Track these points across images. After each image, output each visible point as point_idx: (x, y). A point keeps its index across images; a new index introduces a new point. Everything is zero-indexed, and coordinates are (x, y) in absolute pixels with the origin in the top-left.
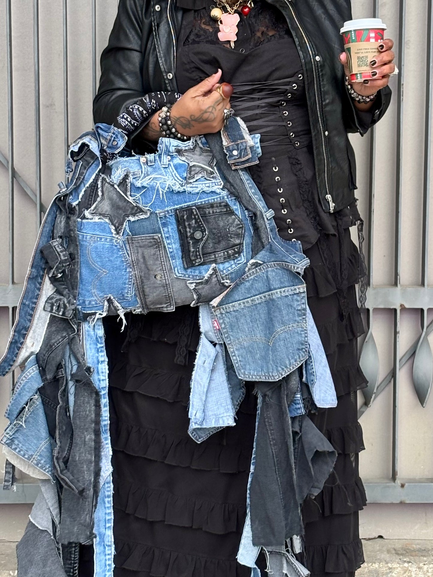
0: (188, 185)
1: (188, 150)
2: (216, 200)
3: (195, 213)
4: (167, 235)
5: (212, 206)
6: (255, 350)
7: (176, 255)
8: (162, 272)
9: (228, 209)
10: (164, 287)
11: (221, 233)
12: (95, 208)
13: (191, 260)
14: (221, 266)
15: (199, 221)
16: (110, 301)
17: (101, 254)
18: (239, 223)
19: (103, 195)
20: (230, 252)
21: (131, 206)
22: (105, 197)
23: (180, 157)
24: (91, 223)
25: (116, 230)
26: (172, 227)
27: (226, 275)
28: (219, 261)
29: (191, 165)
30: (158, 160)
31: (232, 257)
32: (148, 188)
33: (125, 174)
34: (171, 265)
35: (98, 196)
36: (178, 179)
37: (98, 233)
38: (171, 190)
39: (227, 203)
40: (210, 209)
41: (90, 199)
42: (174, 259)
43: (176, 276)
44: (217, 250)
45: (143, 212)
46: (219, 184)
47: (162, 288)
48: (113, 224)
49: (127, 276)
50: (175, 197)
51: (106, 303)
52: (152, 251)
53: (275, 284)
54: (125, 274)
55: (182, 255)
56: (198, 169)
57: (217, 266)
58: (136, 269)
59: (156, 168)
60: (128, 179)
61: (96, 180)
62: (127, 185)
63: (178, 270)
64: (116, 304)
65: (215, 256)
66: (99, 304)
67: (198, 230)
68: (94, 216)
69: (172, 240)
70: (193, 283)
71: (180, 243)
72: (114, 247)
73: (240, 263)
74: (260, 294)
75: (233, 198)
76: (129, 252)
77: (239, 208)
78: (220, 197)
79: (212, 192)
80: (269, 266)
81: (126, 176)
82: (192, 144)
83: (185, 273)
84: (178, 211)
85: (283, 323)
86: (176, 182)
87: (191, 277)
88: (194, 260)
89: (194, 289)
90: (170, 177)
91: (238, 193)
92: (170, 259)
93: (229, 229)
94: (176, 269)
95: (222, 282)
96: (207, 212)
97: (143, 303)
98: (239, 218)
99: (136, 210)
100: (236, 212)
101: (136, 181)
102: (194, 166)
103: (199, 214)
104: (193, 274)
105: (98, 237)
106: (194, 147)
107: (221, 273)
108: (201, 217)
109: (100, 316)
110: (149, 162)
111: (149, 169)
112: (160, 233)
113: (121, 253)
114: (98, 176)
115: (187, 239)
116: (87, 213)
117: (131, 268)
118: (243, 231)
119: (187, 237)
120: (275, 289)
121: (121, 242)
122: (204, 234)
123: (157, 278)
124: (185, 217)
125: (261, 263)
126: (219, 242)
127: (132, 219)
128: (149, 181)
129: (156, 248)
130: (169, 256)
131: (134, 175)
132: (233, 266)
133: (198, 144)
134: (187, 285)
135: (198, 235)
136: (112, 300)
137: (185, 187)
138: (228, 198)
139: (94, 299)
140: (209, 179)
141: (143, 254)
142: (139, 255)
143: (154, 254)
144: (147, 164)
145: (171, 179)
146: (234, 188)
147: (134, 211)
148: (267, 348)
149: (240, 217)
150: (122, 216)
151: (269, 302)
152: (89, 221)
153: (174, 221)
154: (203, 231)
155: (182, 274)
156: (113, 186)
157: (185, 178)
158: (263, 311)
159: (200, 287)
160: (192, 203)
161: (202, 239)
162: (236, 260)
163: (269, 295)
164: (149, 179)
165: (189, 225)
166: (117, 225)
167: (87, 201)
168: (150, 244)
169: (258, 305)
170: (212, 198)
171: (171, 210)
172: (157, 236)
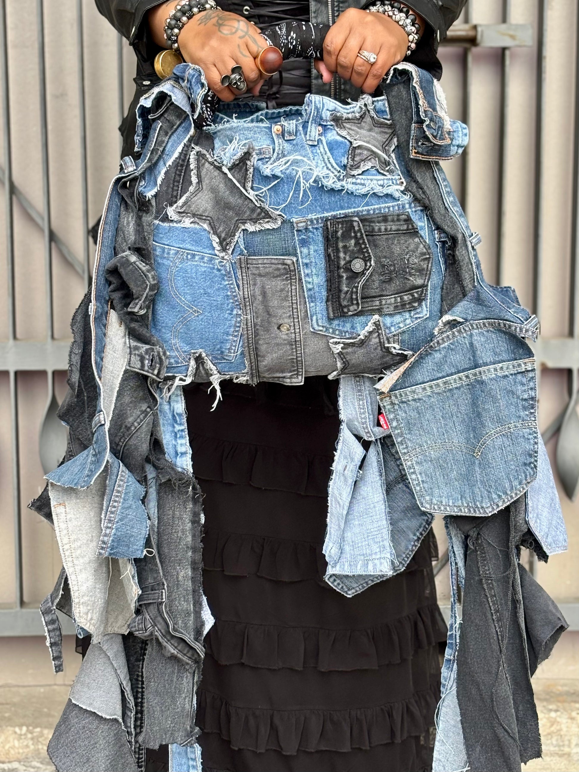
0: (350, 180)
1: (352, 119)
2: (391, 209)
3: (356, 228)
4: (305, 261)
5: (385, 219)
6: (449, 465)
7: (317, 294)
8: (292, 320)
9: (410, 227)
10: (292, 345)
11: (394, 265)
12: (185, 203)
13: (340, 305)
14: (388, 320)
15: (361, 241)
16: (199, 360)
17: (193, 283)
18: (425, 250)
19: (200, 182)
20: (406, 298)
21: (251, 205)
22: (204, 187)
23: (338, 130)
24: (177, 228)
25: (221, 243)
26: (316, 248)
27: (394, 336)
28: (386, 311)
29: (355, 145)
30: (302, 132)
31: (407, 306)
32: (282, 179)
33: (246, 150)
34: (307, 311)
35: (191, 183)
36: (333, 167)
37: (188, 246)
38: (320, 185)
39: (408, 216)
40: (383, 224)
41: (176, 188)
42: (312, 302)
43: (313, 328)
44: (384, 293)
45: (271, 217)
46: (398, 182)
47: (288, 347)
48: (215, 233)
49: (233, 322)
50: (326, 198)
51: (193, 363)
52: (279, 284)
53: (485, 356)
54: (229, 318)
55: (328, 297)
56: (366, 154)
57: (381, 319)
58: (249, 311)
59: (297, 144)
60: (249, 160)
61: (184, 156)
62: (247, 170)
63: (317, 320)
64: (210, 365)
65: (381, 302)
66: (182, 363)
67: (357, 258)
68: (183, 217)
69: (314, 270)
70: (339, 343)
71: (326, 276)
72: (215, 271)
73: (420, 318)
74: (459, 372)
75: (419, 208)
76: (240, 283)
77: (426, 226)
78: (398, 205)
79: (387, 195)
80: (475, 327)
81: (247, 155)
82: (359, 110)
83: (328, 326)
84: (329, 223)
86: (328, 172)
87: (337, 332)
88: (345, 306)
89: (340, 354)
90: (319, 162)
91: (429, 200)
92: (307, 300)
93: (408, 260)
94: (314, 318)
95: (387, 345)
96: (376, 228)
97: (254, 367)
98: (425, 242)
99: (259, 214)
100: (422, 233)
101: (263, 164)
102: (359, 147)
103: (363, 231)
104: (341, 328)
105: (188, 254)
106: (361, 116)
107: (387, 331)
108: (366, 235)
109: (181, 382)
110: (286, 135)
111: (286, 145)
112: (296, 255)
113: (227, 283)
114: (188, 147)
115: (337, 270)
116: (171, 211)
117: (240, 309)
118: (430, 265)
119: (339, 268)
120: (486, 364)
121: (227, 265)
122: (368, 264)
123: (282, 329)
124: (339, 234)
125: (462, 320)
126: (391, 280)
127: (251, 227)
128: (284, 167)
129: (287, 279)
130: (306, 296)
131: (261, 153)
132: (408, 321)
133: (369, 111)
134: (329, 346)
135: (358, 265)
136: (203, 359)
137: (344, 183)
138: (410, 207)
139: (174, 354)
140: (382, 172)
141: (263, 287)
142: (256, 290)
143: (282, 290)
144: (284, 138)
145: (321, 166)
146: (424, 193)
147: (255, 216)
149: (427, 241)
150: (233, 222)
151: (474, 387)
152: (175, 224)
153: (320, 238)
154: (366, 260)
155: (323, 327)
156: (219, 168)
157: (345, 167)
158: (463, 400)
159: (350, 350)
160: (352, 210)
161: (363, 273)
162: (413, 313)
163: (475, 375)
164: (286, 163)
165: (345, 247)
166: (223, 235)
167: (170, 190)
168: (277, 273)
169: (455, 391)
170: (386, 205)
171: (317, 219)
172: (289, 260)
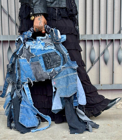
5: (52, 53)
6: (63, 89)
7: (43, 66)
9: (56, 54)
11: (54, 60)
12: (23, 55)
13: (47, 67)
14: (55, 69)
15: (48, 57)
17: (25, 67)
20: (57, 65)
23: (42, 41)
24: (22, 59)
25: (28, 61)
26: (42, 59)
27: (57, 71)
28: (55, 67)
30: (37, 42)
34: (42, 69)
35: (23, 52)
37: (24, 62)
39: (56, 52)
41: (21, 53)
43: (44, 72)
44: (54, 65)
46: (53, 47)
47: (41, 75)
48: (27, 59)
50: (42, 51)
52: (37, 66)
53: (69, 72)
54: (31, 72)
55: (45, 66)
56: (48, 44)
59: (36, 44)
63: (44, 70)
66: (26, 80)
68: (23, 57)
69: (42, 63)
70: (48, 73)
71: (44, 63)
72: (28, 65)
74: (65, 75)
75: (58, 51)
76: (32, 66)
78: (54, 51)
79: (52, 49)
80: (67, 68)
81: (29, 47)
83: (46, 71)
84: (43, 55)
85: (71, 82)
89: (49, 75)
93: (57, 59)
96: (50, 55)
97: (37, 79)
98: (59, 56)
99: (32, 55)
100: (58, 54)
102: (46, 43)
103: (48, 55)
104: (48, 71)
106: (46, 38)
113: (30, 67)
114: (23, 47)
116: (21, 57)
118: (61, 59)
119: (46, 62)
120: (69, 74)
122: (50, 60)
123: (39, 72)
124: (45, 56)
125: (65, 67)
126: (54, 62)
131: (31, 46)
135: (48, 61)
136: (29, 79)
137: (44, 49)
140: (51, 46)
141: (35, 66)
144: (34, 44)
146: (58, 48)
148: (66, 89)
150: (29, 57)
151: (67, 77)
157: (44, 46)
158: (66, 79)
160: (46, 53)
162: (59, 67)
163: (67, 75)
165: (46, 58)
168: (37, 64)
169: (64, 78)
170: (52, 51)
171: (41, 55)
172: (38, 62)
